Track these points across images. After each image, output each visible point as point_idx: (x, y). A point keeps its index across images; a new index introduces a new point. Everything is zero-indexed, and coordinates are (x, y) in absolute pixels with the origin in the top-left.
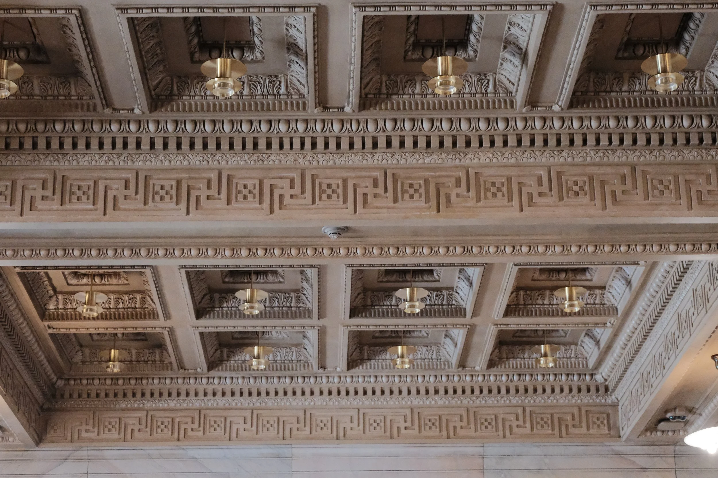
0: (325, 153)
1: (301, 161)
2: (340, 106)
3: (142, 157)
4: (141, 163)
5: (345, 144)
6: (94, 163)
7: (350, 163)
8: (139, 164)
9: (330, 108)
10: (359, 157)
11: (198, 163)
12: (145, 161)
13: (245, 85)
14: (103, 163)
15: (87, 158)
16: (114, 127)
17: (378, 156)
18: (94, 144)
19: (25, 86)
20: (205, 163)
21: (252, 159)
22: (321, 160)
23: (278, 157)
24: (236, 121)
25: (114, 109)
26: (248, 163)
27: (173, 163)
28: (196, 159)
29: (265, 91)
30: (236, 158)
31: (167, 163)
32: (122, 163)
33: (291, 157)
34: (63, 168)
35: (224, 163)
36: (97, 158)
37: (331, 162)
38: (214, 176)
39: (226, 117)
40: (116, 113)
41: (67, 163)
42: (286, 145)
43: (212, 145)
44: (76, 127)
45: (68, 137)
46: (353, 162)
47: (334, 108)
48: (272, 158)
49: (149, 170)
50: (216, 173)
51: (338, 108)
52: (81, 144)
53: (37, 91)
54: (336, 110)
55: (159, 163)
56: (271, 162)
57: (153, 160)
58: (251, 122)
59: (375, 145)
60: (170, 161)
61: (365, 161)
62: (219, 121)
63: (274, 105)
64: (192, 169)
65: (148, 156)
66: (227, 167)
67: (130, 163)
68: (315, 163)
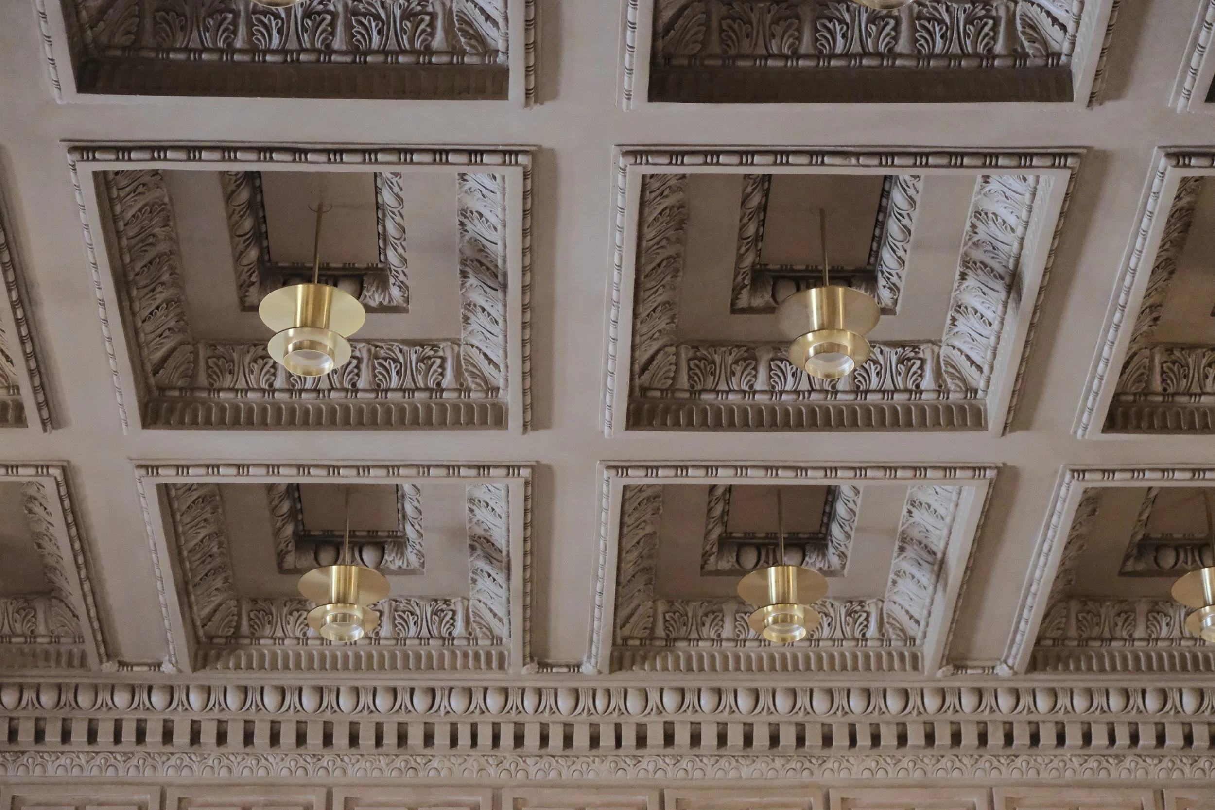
0: (541, 756)
1: (492, 770)
2: (573, 662)
3: (174, 760)
5: (581, 739)
6: (76, 771)
7: (591, 775)
8: (167, 773)
9: (552, 666)
10: (609, 765)
11: (285, 772)
12: (179, 768)
13: (385, 618)
14: (95, 772)
15: (63, 760)
16: (121, 699)
17: (647, 764)
18: (79, 734)
20: (300, 772)
21: (393, 765)
22: (532, 770)
23: (447, 764)
24: (366, 689)
25: (122, 664)
26: (387, 773)
27: (236, 773)
28: (282, 764)
30: (362, 764)
31: (224, 772)
32: (132, 772)
33: (472, 764)
34: (12, 780)
35: (338, 773)
36: (83, 762)
39: (345, 680)
40: (125, 672)
41: (21, 771)
42: (464, 738)
43: (315, 738)
44: (44, 699)
45: (28, 718)
46: (597, 774)
48: (435, 763)
50: (323, 792)
51: (568, 666)
52: (53, 735)
54: (565, 670)
56: (432, 773)
57: (195, 767)
58: (394, 691)
59: (641, 741)
60: (230, 769)
61: (620, 772)
62: (330, 691)
63: (441, 657)
64: (272, 785)
65: (185, 757)
66: (344, 781)
67: (148, 772)
68: (520, 775)
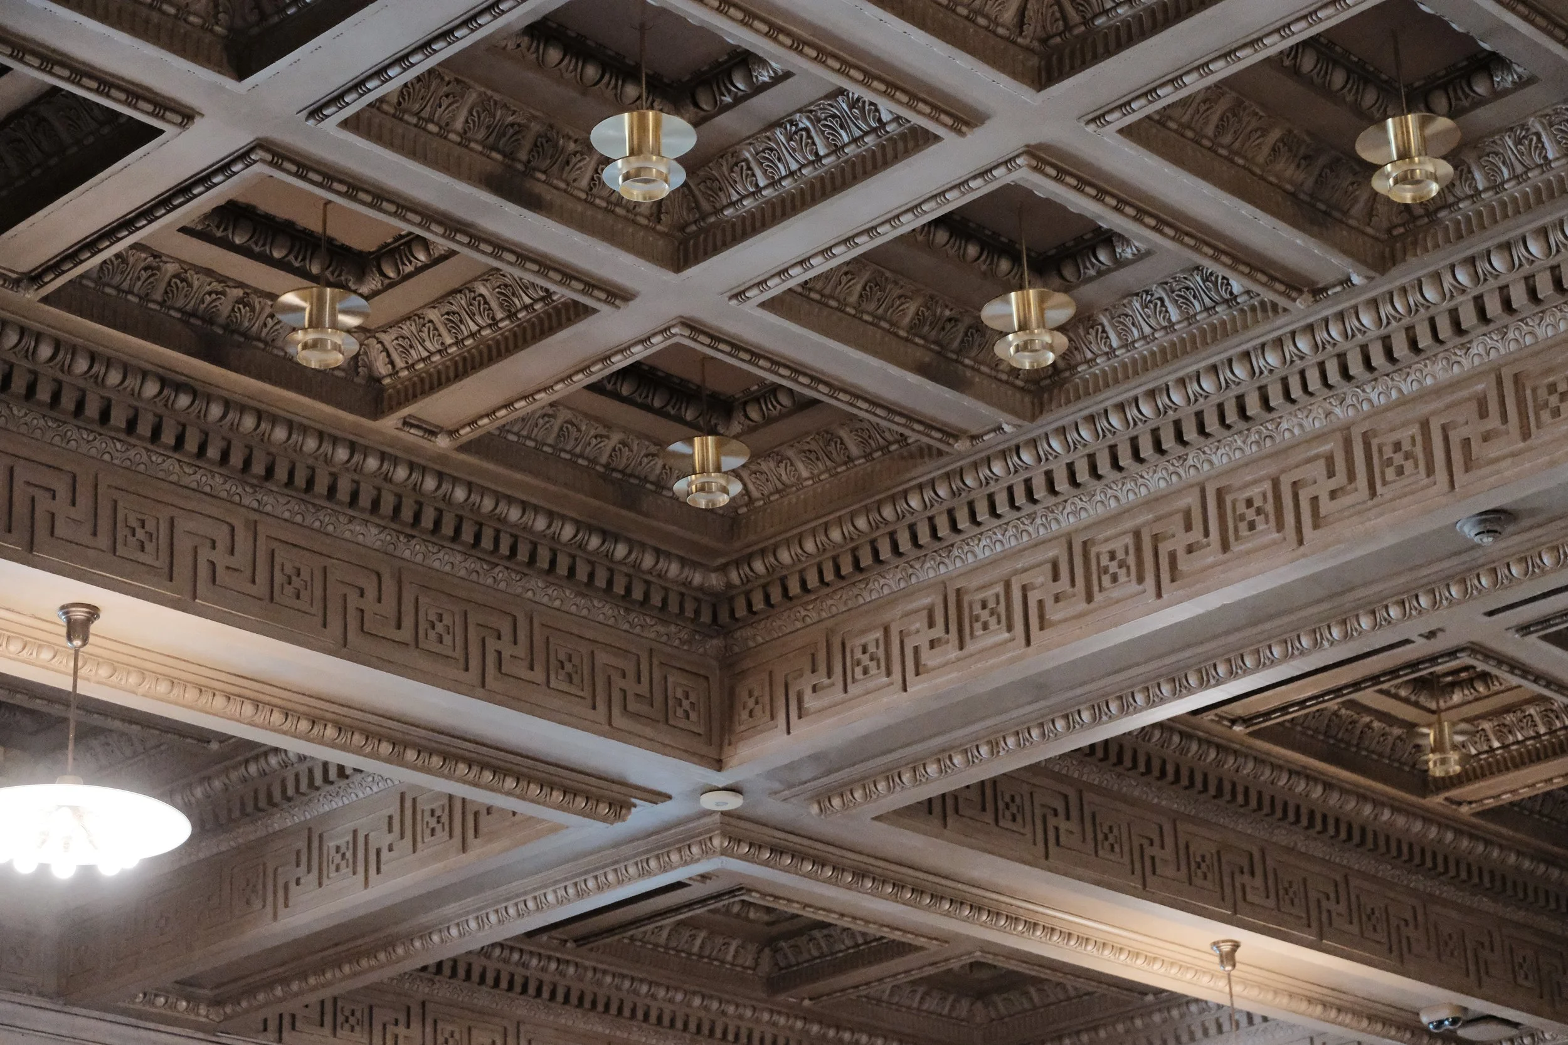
4: (1072, 519)
19: (832, 448)
29: (1207, 300)
37: (1394, 394)
38: (1193, 500)
47: (1334, 286)
49: (1089, 528)
53: (855, 451)
55: (1100, 509)
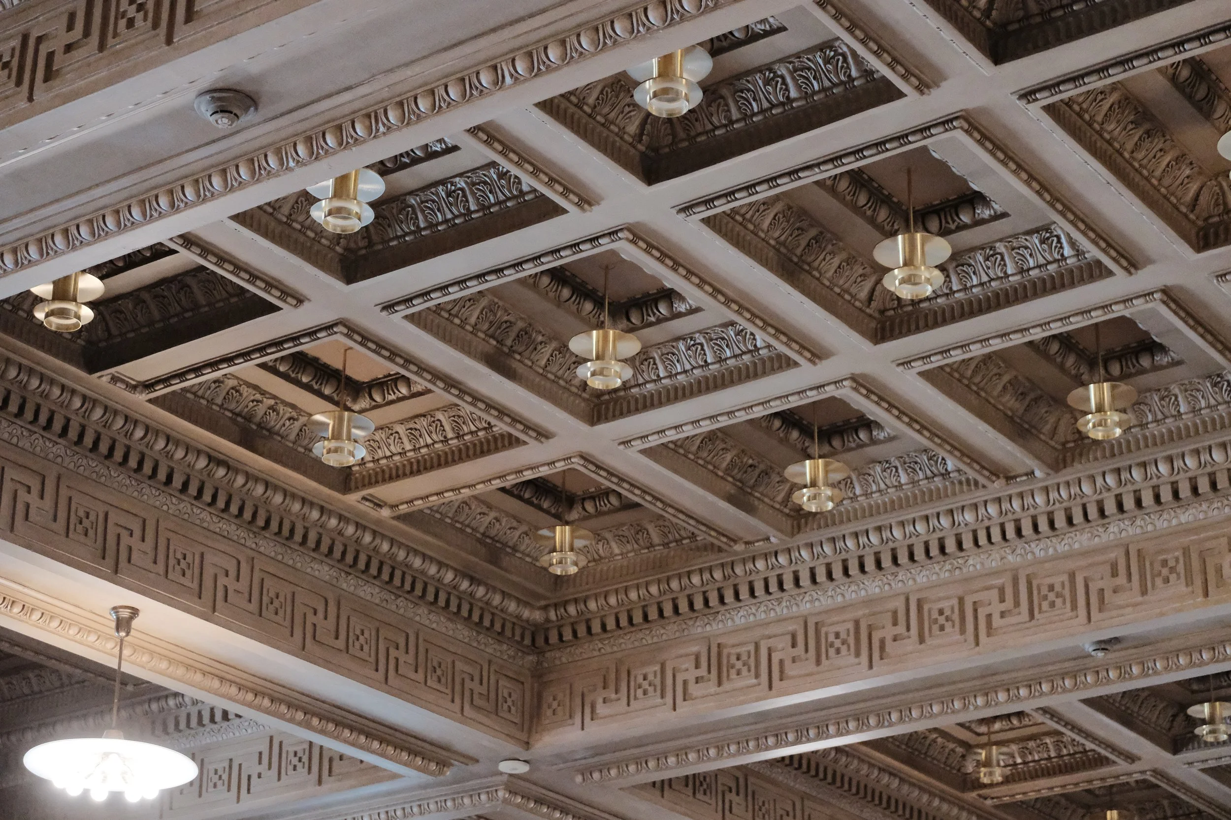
0: (1039, 540)
1: (1010, 557)
3: (807, 598)
4: (808, 605)
5: (1060, 521)
6: (752, 618)
7: (1077, 546)
9: (1016, 477)
10: (1086, 536)
11: (877, 590)
12: (812, 601)
13: (900, 470)
14: (763, 616)
15: (741, 613)
16: (760, 564)
17: (1113, 528)
18: (744, 593)
19: (639, 536)
20: (887, 587)
21: (944, 569)
22: (1037, 551)
23: (978, 560)
24: (908, 521)
25: (747, 543)
26: (942, 575)
27: (847, 597)
28: (874, 584)
29: (929, 472)
30: (924, 573)
31: (840, 599)
32: (785, 611)
33: (996, 555)
35: (911, 582)
36: (754, 611)
37: (1051, 551)
38: (900, 604)
39: (893, 519)
41: (720, 625)
42: (983, 540)
43: (886, 562)
44: (715, 575)
45: (711, 590)
46: (1081, 543)
47: (1021, 476)
48: (971, 562)
49: (820, 613)
50: (902, 599)
52: (729, 597)
53: (656, 540)
55: (830, 601)
56: (971, 568)
57: (822, 599)
58: (927, 518)
59: (1102, 513)
60: (843, 595)
61: (1096, 538)
62: (886, 527)
63: (946, 488)
64: (871, 600)
65: (813, 593)
67: (795, 608)
68: (1030, 556)
